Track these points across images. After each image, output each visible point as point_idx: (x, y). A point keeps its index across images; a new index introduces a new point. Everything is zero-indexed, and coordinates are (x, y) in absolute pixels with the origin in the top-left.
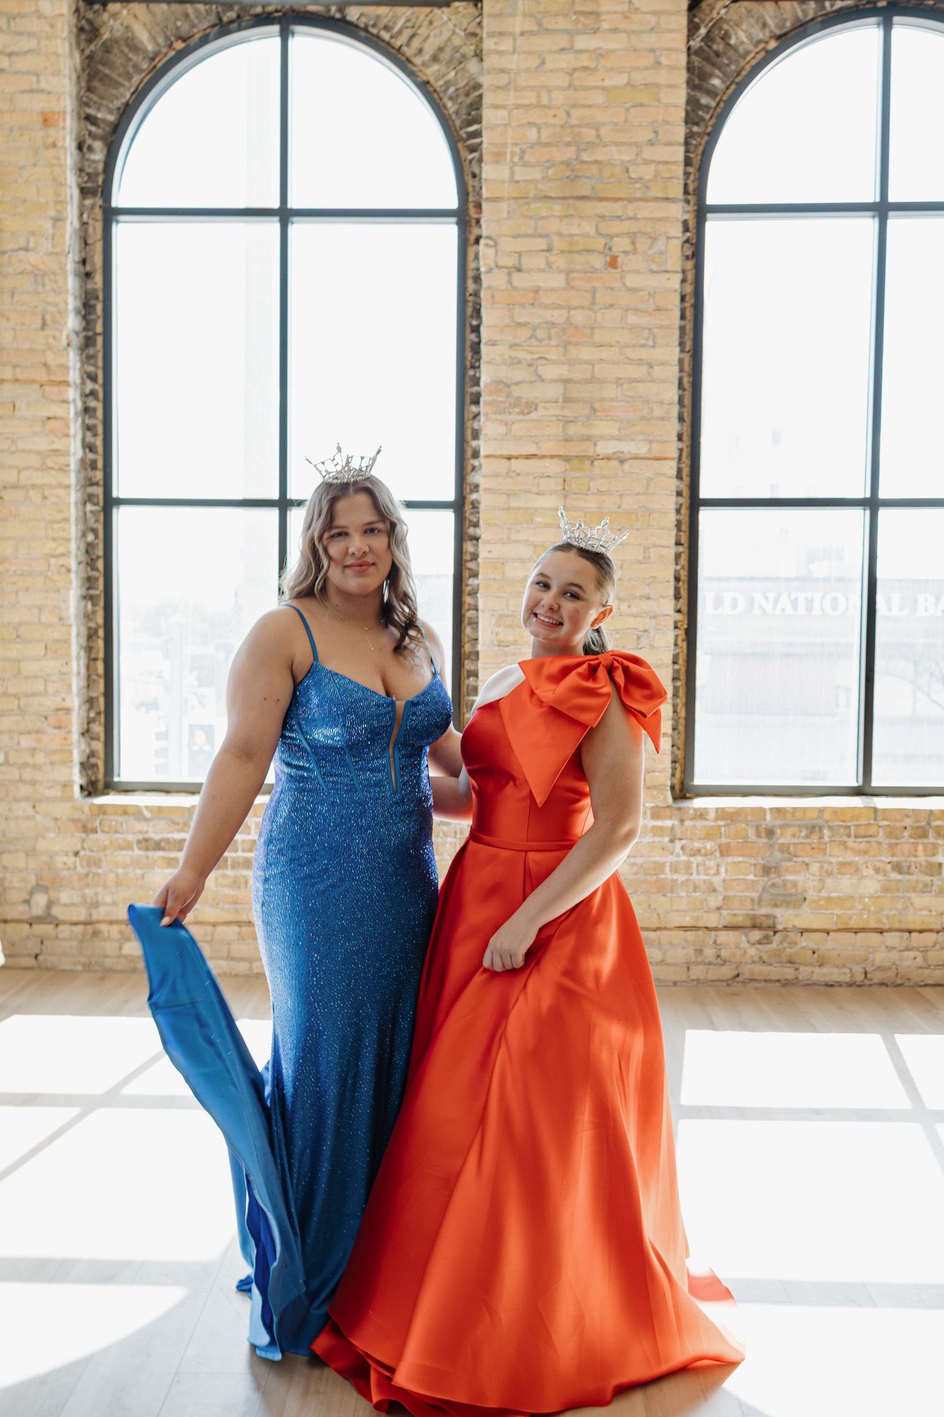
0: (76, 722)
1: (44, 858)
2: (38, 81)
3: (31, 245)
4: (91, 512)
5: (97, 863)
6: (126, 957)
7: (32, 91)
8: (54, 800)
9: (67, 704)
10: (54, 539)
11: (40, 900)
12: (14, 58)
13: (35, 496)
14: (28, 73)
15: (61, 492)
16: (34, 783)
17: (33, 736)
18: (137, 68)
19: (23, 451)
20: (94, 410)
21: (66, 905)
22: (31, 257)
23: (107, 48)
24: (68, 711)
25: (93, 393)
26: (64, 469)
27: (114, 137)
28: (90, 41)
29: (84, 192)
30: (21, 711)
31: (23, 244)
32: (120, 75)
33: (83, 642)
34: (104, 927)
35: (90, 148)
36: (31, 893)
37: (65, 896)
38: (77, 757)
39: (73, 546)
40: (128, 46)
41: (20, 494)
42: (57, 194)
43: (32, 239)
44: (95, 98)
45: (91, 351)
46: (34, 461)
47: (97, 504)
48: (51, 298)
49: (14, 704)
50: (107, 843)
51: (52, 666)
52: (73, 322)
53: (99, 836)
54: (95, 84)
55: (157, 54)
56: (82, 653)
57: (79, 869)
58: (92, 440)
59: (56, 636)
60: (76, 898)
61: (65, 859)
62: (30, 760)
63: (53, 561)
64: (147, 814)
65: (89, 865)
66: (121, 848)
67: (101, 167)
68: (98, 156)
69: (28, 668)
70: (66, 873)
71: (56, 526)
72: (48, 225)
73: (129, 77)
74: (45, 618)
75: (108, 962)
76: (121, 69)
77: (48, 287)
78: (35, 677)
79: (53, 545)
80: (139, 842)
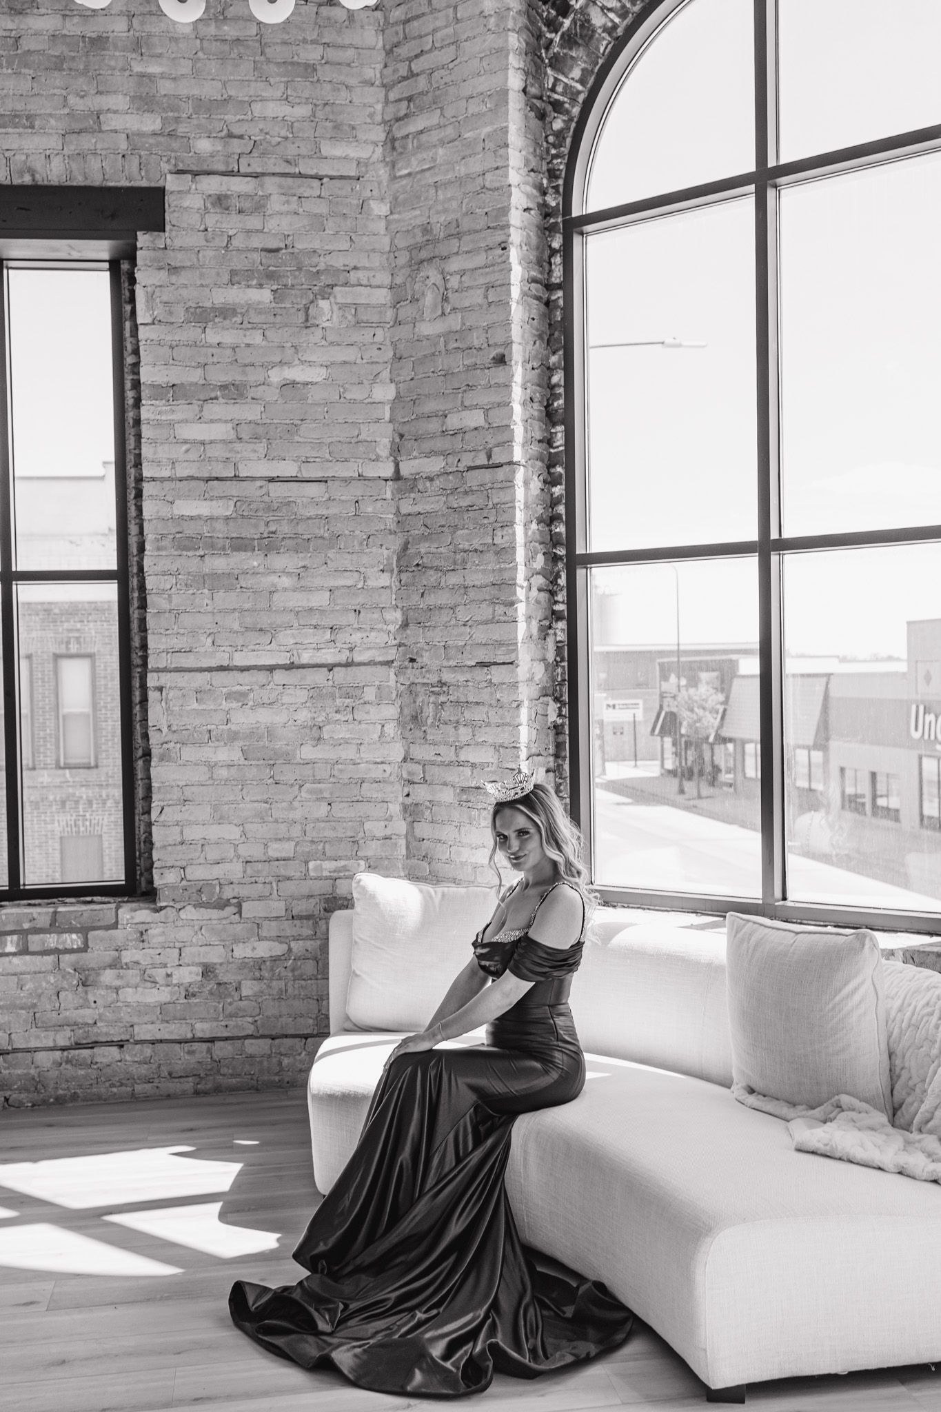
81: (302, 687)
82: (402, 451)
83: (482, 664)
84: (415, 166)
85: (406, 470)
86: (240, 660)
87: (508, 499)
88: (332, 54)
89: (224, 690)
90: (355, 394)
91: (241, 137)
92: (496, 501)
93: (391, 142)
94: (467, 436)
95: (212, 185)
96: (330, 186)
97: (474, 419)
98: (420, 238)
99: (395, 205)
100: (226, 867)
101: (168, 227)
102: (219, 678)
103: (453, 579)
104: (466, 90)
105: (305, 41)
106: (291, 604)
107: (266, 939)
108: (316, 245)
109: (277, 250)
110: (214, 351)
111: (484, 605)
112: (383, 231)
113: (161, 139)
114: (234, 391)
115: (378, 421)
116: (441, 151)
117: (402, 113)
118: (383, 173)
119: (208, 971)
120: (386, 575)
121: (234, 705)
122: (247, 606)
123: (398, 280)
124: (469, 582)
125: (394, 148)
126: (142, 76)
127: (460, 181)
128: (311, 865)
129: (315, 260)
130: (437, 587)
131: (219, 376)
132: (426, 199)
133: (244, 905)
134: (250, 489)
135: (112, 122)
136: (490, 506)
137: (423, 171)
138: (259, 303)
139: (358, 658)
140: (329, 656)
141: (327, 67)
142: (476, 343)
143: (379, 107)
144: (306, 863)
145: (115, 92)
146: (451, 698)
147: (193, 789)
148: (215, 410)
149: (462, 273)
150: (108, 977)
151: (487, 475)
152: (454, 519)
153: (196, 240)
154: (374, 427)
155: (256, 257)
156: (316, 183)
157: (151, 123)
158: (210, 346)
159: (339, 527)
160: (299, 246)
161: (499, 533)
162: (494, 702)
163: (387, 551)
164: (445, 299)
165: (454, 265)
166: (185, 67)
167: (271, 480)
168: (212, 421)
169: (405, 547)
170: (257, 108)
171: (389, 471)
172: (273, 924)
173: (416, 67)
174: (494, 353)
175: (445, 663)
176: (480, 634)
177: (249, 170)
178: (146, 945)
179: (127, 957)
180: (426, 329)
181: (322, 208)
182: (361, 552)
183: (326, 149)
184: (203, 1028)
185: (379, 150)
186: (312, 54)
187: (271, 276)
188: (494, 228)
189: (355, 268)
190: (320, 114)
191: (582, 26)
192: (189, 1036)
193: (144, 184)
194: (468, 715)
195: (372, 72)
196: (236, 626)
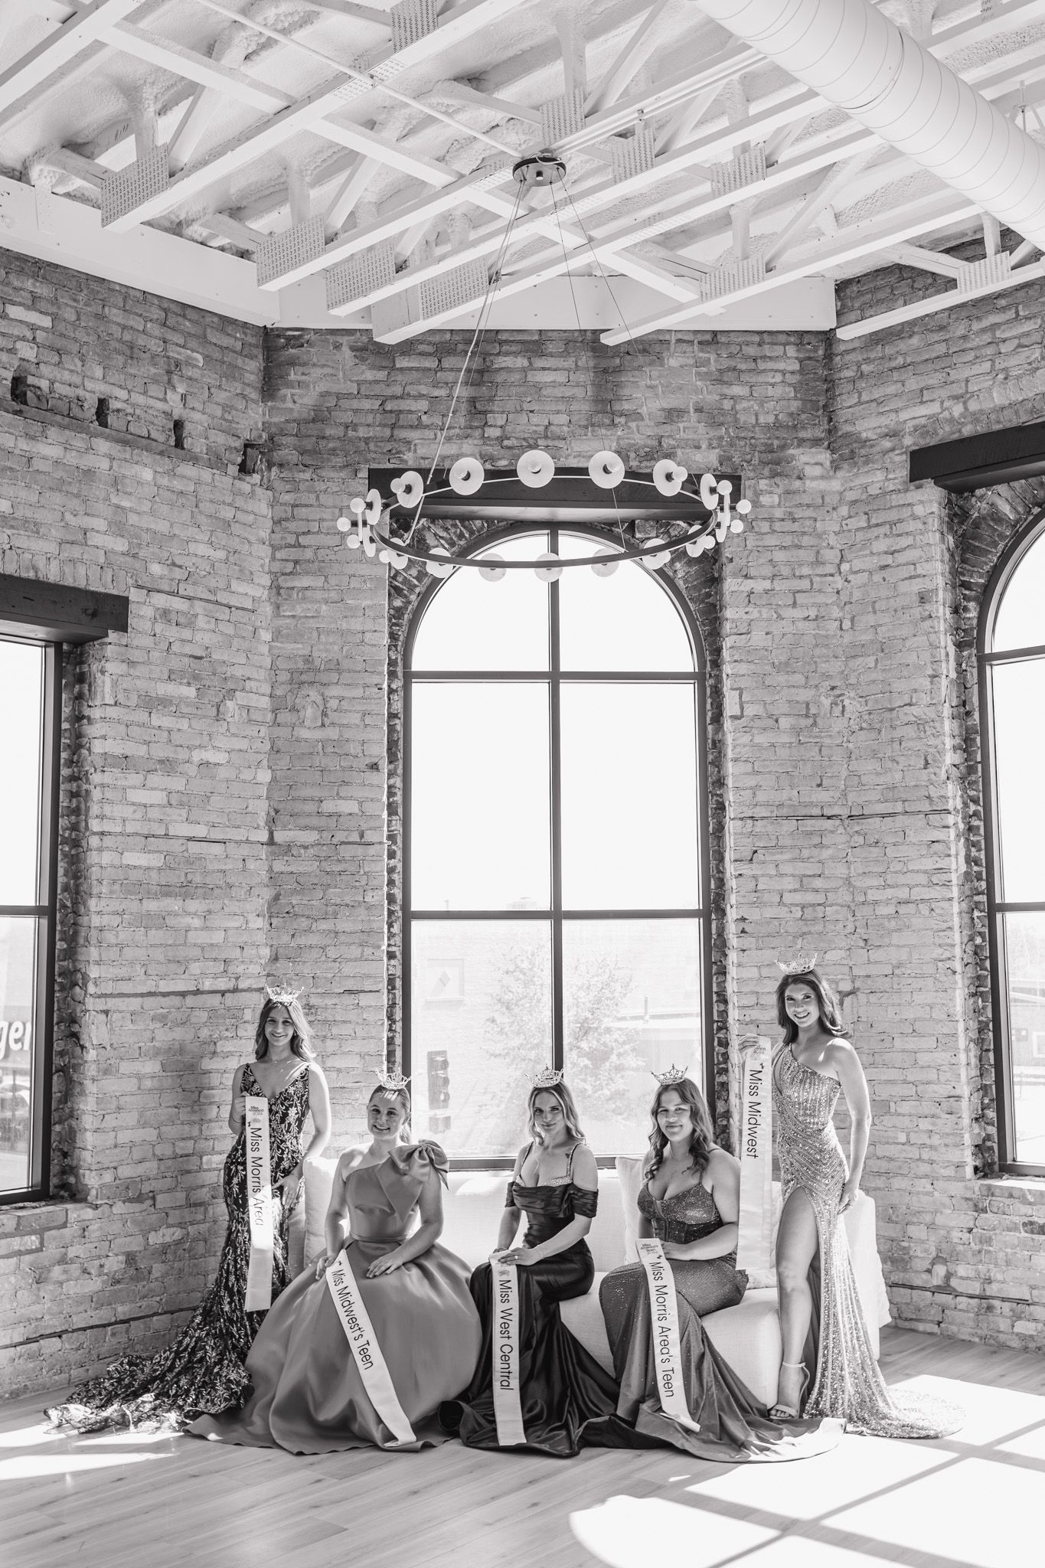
0: (966, 1109)
1: (943, 1232)
2: (915, 569)
3: (914, 701)
4: (978, 917)
5: (989, 1241)
6: (1017, 1334)
7: (910, 578)
8: (948, 1179)
9: (957, 1092)
10: (940, 945)
11: (940, 1270)
12: (896, 555)
13: (924, 909)
14: (907, 564)
15: (945, 904)
16: (932, 1162)
17: (929, 1119)
18: (1002, 536)
19: (913, 871)
20: (978, 827)
21: (962, 1278)
22: (914, 710)
23: (976, 525)
24: (958, 1098)
25: (976, 814)
26: (947, 884)
27: (986, 595)
28: (961, 523)
29: (960, 646)
30: (919, 1097)
31: (907, 701)
32: (987, 545)
33: (974, 1035)
34: (996, 1303)
35: (966, 609)
36: (933, 1264)
37: (962, 1270)
38: (968, 1140)
39: (958, 951)
40: (993, 520)
41: (911, 908)
42: (933, 656)
43: (914, 695)
44: (968, 567)
45: (973, 778)
46: (922, 879)
47: (984, 911)
48: (932, 741)
49: (910, 1090)
50: (996, 1222)
51: (943, 1057)
52: (951, 758)
53: (989, 1215)
54: (968, 556)
55: (1017, 521)
56: (972, 1045)
57: (972, 1244)
58: (977, 854)
59: (946, 1030)
60: (972, 1274)
61: (960, 1235)
62: (928, 1142)
63: (940, 964)
64: (1031, 1199)
65: (981, 1242)
66: (1009, 1230)
67: (975, 622)
68: (973, 614)
69: (924, 1059)
70: (961, 1248)
71: (941, 934)
72: (926, 682)
73: (995, 544)
74: (938, 1014)
75: (1002, 1337)
76: (989, 539)
77: (928, 733)
78: (929, 1067)
79: (940, 951)
80: (1025, 1224)
81: (203, 1009)
82: (278, 823)
83: (350, 992)
84: (299, 611)
85: (280, 837)
86: (164, 987)
87: (378, 869)
88: (240, 516)
89: (152, 1013)
90: (247, 775)
91: (180, 567)
92: (367, 870)
93: (276, 589)
94: (341, 819)
95: (160, 600)
96: (237, 615)
97: (352, 807)
98: (301, 665)
99: (277, 635)
100: (147, 1165)
101: (129, 629)
102: (149, 1002)
103: (324, 925)
104: (350, 569)
105: (224, 503)
106: (199, 941)
107: (172, 1226)
108: (225, 658)
109: (200, 658)
110: (156, 732)
111: (353, 947)
112: (267, 653)
113: (127, 558)
114: (168, 765)
115: (259, 797)
116: (324, 607)
117: (288, 571)
118: (268, 609)
119: (130, 1258)
120: (260, 919)
121: (159, 1025)
122: (170, 942)
123: (279, 692)
124: (339, 928)
125: (279, 594)
126: (118, 507)
127: (342, 633)
128: (205, 1158)
129: (225, 669)
130: (309, 930)
131: (160, 752)
132: (309, 638)
133: (159, 1198)
134: (176, 846)
135: (95, 539)
136: (362, 872)
137: (306, 617)
138: (187, 698)
139: (241, 986)
140: (223, 984)
141: (237, 524)
142: (352, 751)
143: (267, 560)
144: (201, 1158)
145: (98, 516)
146: (319, 1018)
147: (127, 1099)
148: (155, 779)
149: (341, 699)
150: (57, 1272)
151: (360, 851)
152: (326, 879)
153: (148, 642)
154: (257, 802)
155: (186, 660)
156: (227, 610)
157: (121, 545)
158: (154, 728)
159: (232, 880)
160: (215, 656)
161: (370, 893)
162: (361, 1021)
163: (260, 900)
164: (324, 714)
165: (333, 691)
166: (146, 507)
167: (190, 839)
168: (153, 789)
169: (277, 898)
170: (192, 547)
171: (264, 836)
172: (177, 1212)
173: (302, 540)
174: (368, 761)
175: (313, 990)
176: (348, 969)
177: (185, 593)
178: (87, 1240)
179: (72, 1252)
180: (304, 733)
181: (230, 630)
182: (245, 900)
183: (235, 586)
184: (123, 1310)
185: (266, 592)
186: (228, 513)
187: (196, 677)
188: (372, 672)
189: (249, 679)
190: (231, 559)
191: (418, 542)
192: (113, 1320)
193: (115, 592)
194: (335, 1030)
195: (264, 534)
196: (161, 958)
